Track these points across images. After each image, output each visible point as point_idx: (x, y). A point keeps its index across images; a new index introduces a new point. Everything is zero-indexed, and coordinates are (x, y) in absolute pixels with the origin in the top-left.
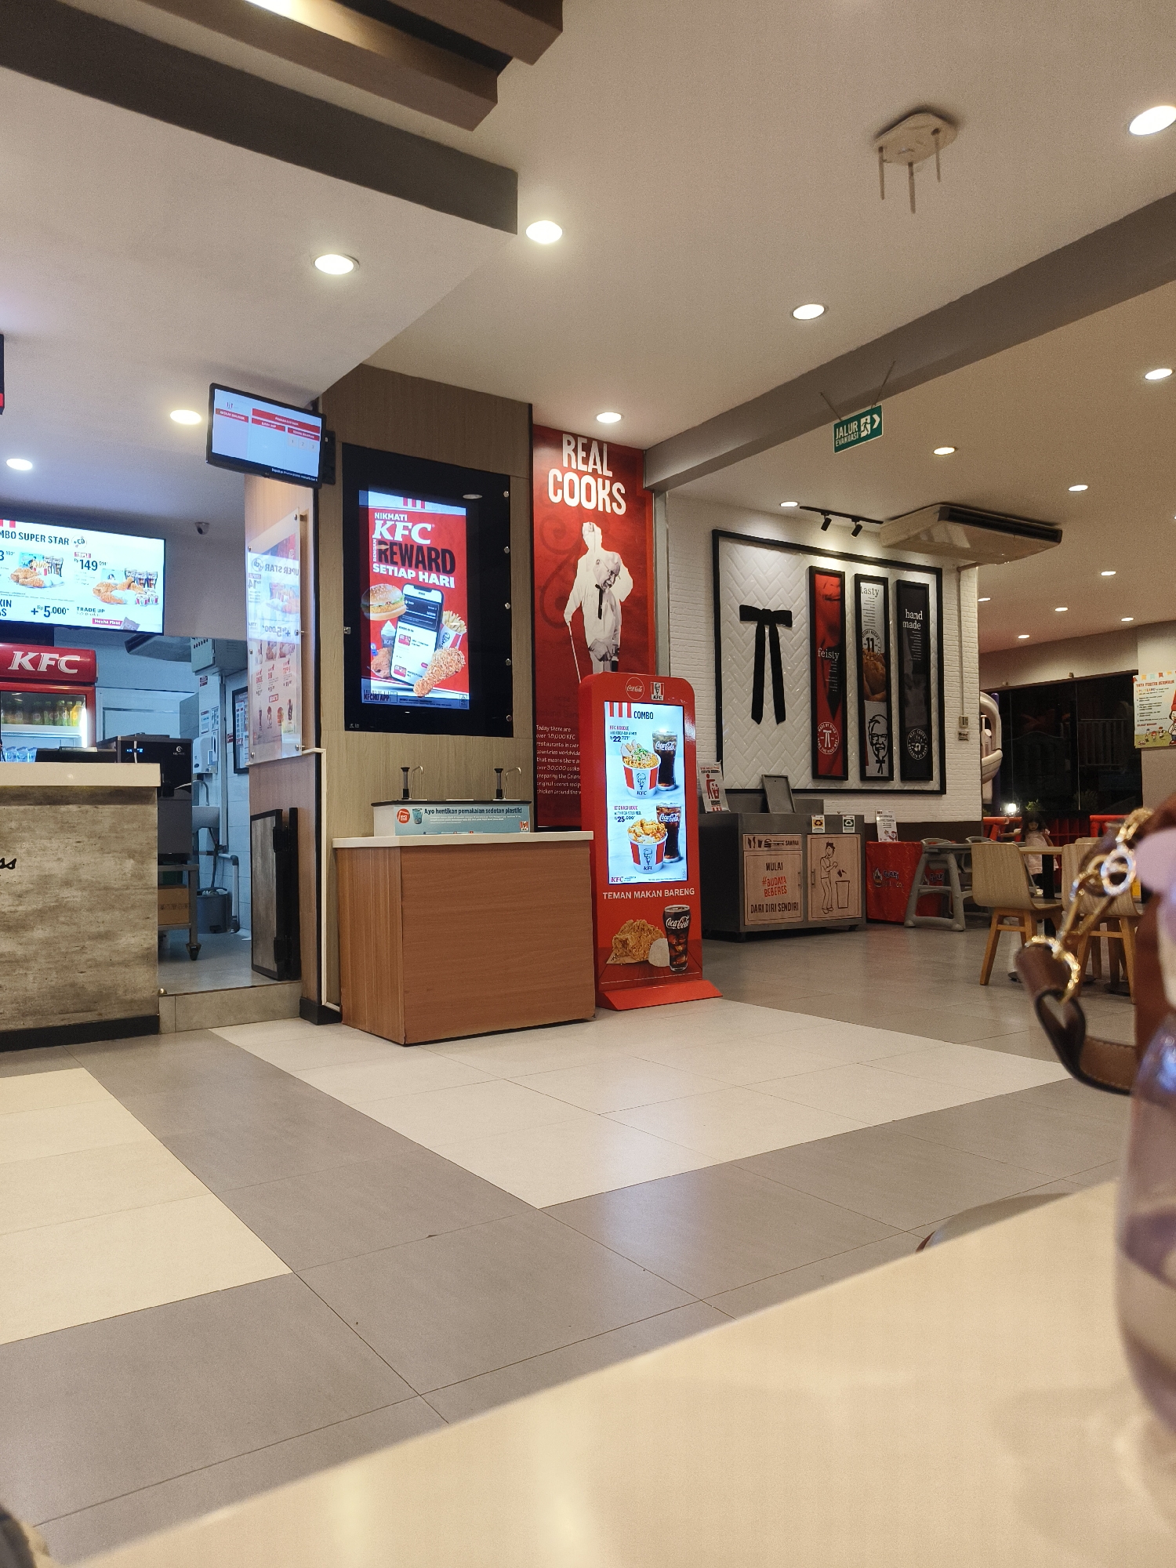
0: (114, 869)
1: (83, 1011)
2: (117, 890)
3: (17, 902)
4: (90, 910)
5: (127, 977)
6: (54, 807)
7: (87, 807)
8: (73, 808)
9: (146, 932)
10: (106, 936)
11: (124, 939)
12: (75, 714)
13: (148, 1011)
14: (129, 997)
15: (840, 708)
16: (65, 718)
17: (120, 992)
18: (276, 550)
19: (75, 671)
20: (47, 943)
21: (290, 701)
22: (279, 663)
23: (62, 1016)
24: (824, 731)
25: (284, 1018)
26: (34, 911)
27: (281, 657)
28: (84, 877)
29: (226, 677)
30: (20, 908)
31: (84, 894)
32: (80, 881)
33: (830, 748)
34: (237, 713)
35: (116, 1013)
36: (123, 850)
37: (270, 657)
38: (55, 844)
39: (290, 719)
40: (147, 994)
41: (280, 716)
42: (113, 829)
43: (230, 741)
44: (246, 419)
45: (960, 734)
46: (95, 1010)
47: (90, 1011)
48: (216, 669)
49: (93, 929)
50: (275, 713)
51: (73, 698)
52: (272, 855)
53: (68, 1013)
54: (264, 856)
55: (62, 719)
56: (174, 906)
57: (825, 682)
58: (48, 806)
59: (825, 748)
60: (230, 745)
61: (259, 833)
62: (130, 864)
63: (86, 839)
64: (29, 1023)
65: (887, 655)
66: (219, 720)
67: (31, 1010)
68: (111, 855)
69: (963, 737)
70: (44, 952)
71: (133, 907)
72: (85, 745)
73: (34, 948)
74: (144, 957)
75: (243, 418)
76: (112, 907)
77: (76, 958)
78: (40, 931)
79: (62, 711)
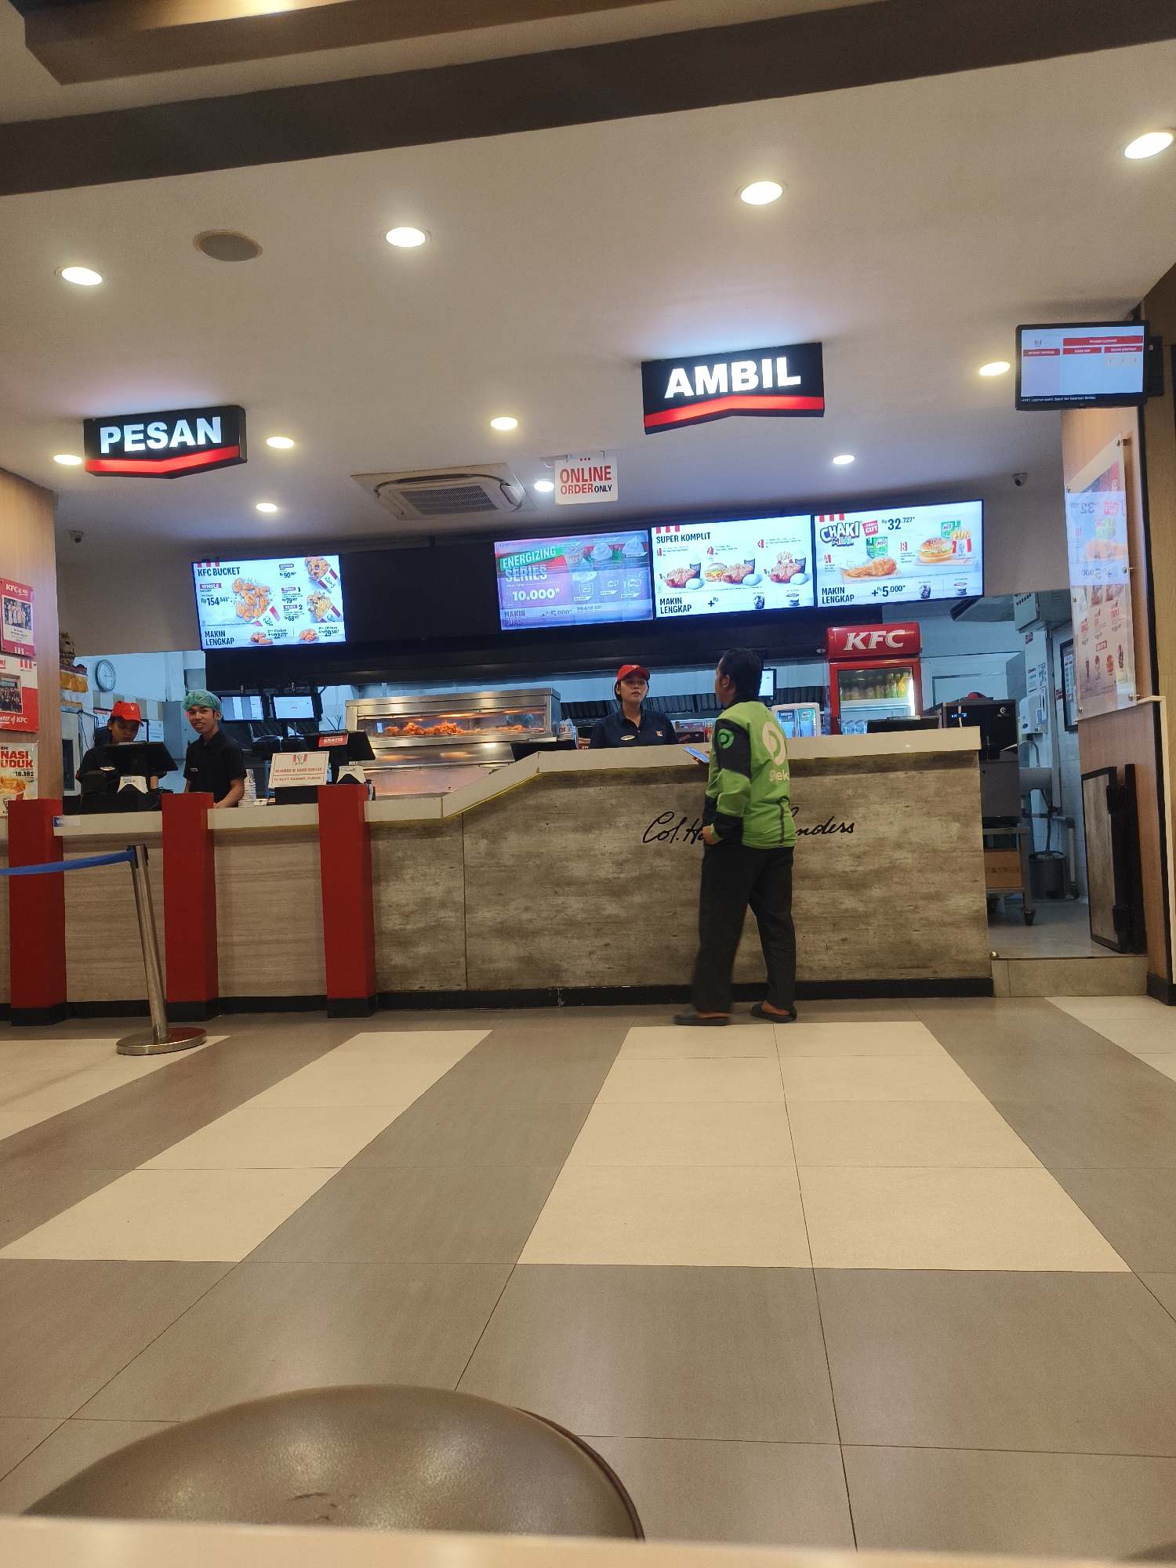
0: (940, 832)
1: (918, 967)
2: (944, 852)
3: (857, 863)
4: (921, 871)
5: (959, 937)
6: (884, 775)
7: (913, 773)
8: (901, 774)
9: (975, 895)
10: (937, 897)
11: (953, 900)
12: (903, 685)
13: (981, 974)
14: (962, 957)
16: (895, 690)
17: (953, 952)
18: (1098, 485)
19: (901, 645)
20: (885, 901)
21: (1120, 647)
22: (1106, 607)
23: (903, 971)
25: (1130, 995)
26: (871, 871)
27: (1108, 600)
28: (914, 840)
29: (1052, 630)
30: (860, 868)
31: (916, 855)
32: (911, 843)
34: (1065, 667)
35: (950, 972)
36: (949, 813)
37: (1096, 602)
38: (885, 809)
39: (1121, 667)
40: (978, 956)
41: (1110, 665)
42: (938, 794)
43: (1059, 698)
44: (1057, 352)
46: (931, 967)
47: (926, 967)
48: (1041, 624)
49: (924, 890)
50: (1103, 662)
51: (900, 670)
52: (1107, 818)
53: (905, 968)
54: (1098, 819)
55: (892, 692)
56: (1006, 870)
58: (879, 774)
60: (1060, 703)
61: (1091, 793)
62: (955, 827)
63: (914, 804)
64: (872, 975)
66: (1046, 676)
67: (873, 962)
68: (936, 819)
70: (882, 910)
71: (961, 870)
72: (913, 714)
73: (872, 905)
74: (974, 919)
75: (1053, 352)
76: (942, 869)
77: (910, 916)
78: (877, 890)
79: (891, 683)
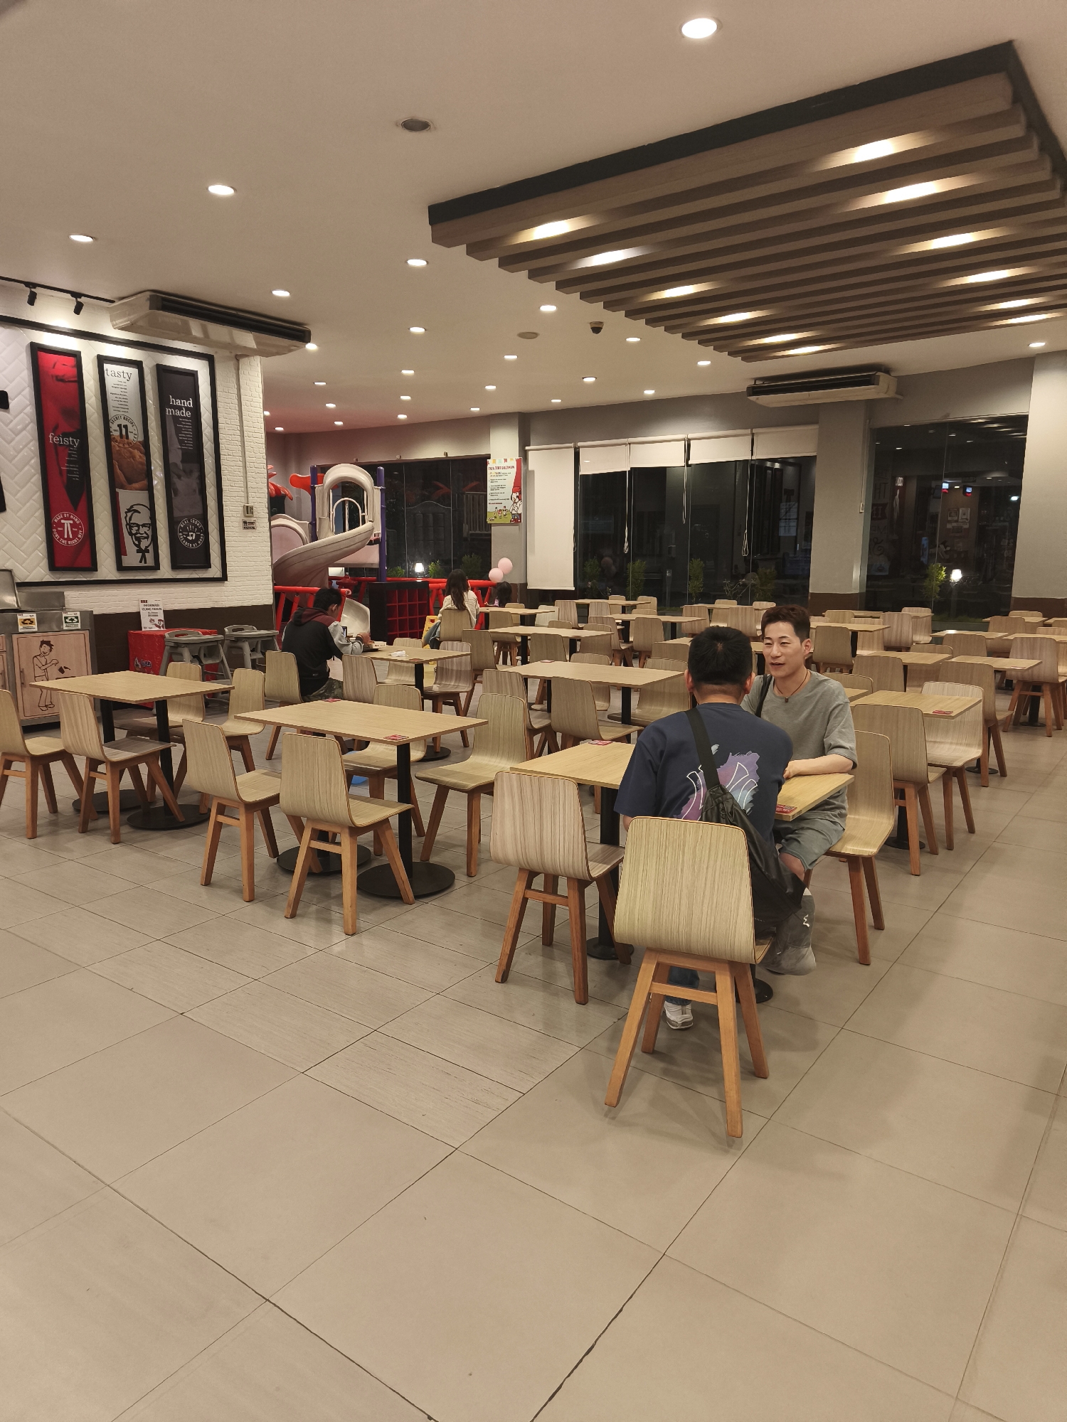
15: (84, 498)
24: (63, 521)
33: (71, 540)
45: (245, 522)
57: (61, 470)
59: (65, 539)
65: (146, 443)
69: (248, 525)
